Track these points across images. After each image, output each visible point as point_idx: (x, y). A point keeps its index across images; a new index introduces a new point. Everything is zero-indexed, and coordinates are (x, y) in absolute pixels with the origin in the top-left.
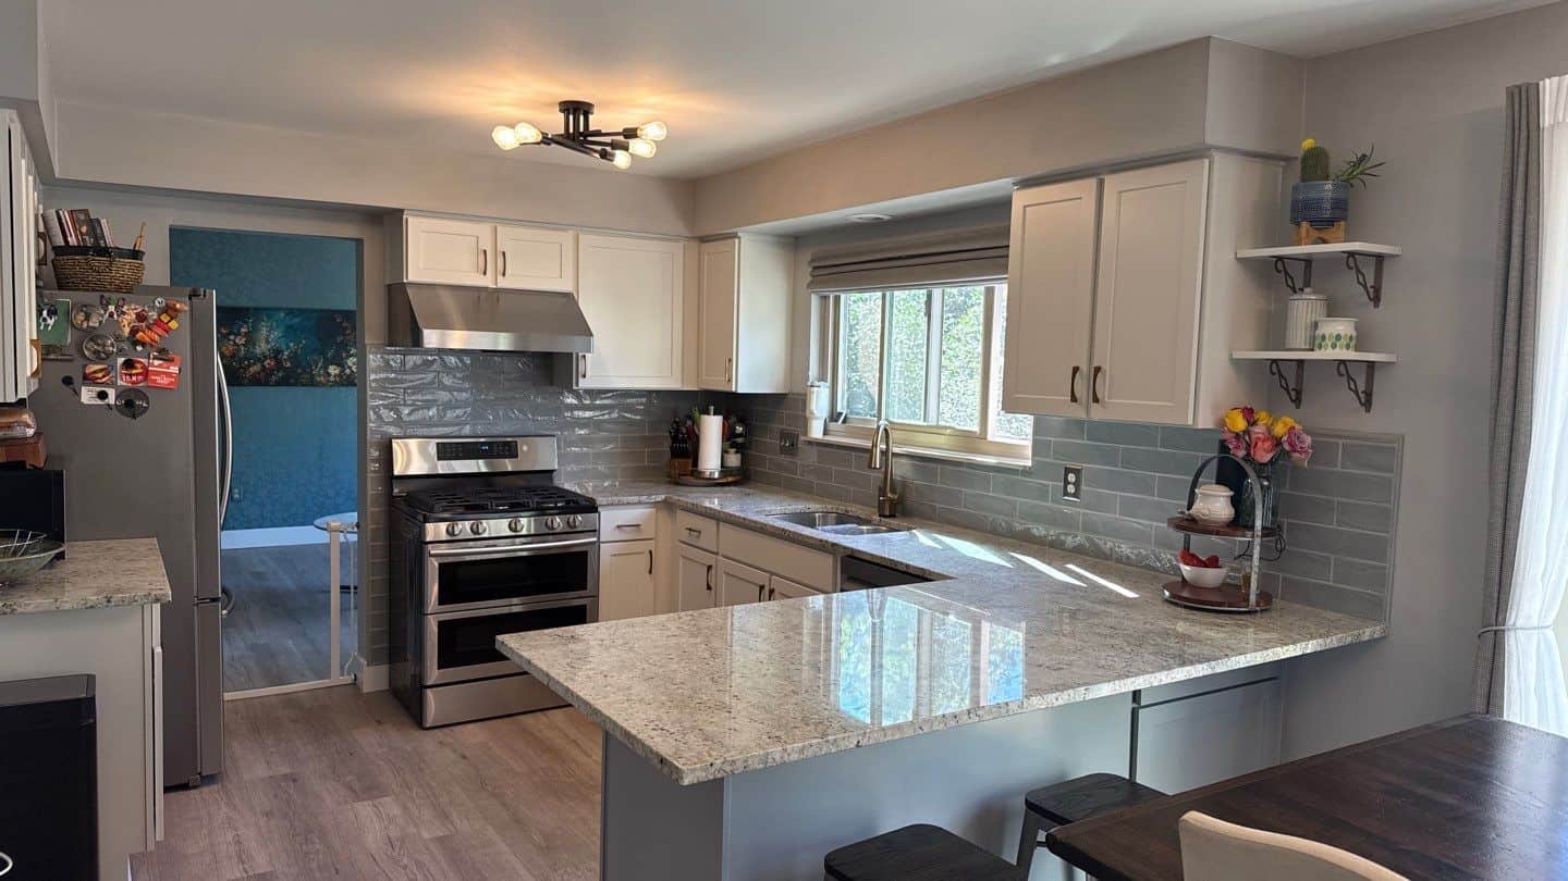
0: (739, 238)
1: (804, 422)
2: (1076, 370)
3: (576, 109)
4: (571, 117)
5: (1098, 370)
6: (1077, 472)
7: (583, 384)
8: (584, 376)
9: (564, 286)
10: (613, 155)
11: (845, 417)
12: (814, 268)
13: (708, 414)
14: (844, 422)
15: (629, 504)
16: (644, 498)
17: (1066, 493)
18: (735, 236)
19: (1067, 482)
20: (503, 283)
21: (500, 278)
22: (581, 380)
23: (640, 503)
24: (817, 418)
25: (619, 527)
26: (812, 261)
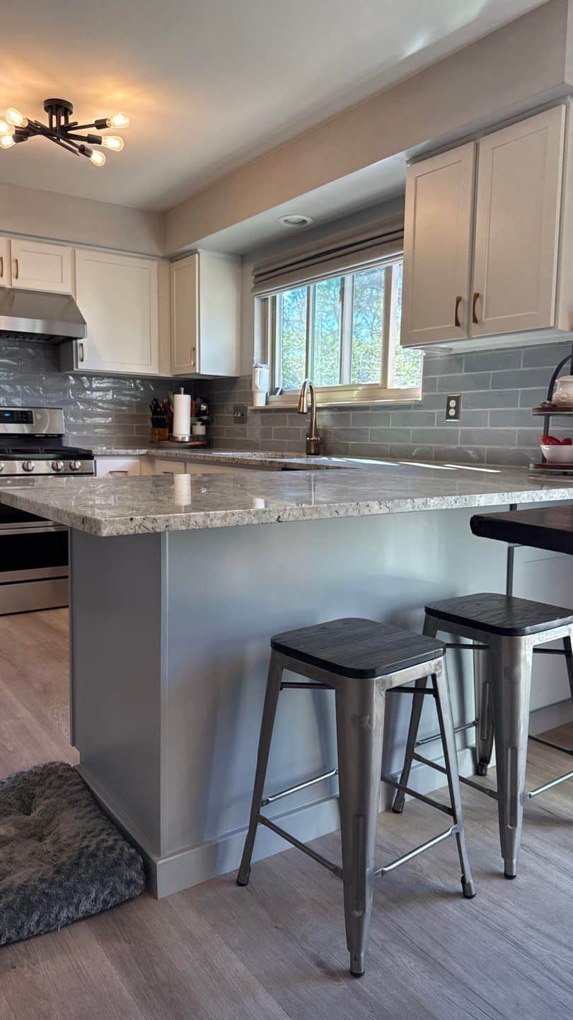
0: (199, 253)
1: (251, 396)
2: (459, 300)
3: (57, 107)
4: (54, 117)
5: (477, 296)
6: (457, 399)
7: (82, 366)
8: (82, 360)
9: (65, 289)
10: (90, 152)
11: (282, 390)
12: (257, 276)
13: (180, 393)
14: (281, 394)
15: (118, 455)
16: (130, 451)
17: (448, 417)
18: (193, 252)
19: (449, 408)
20: (16, 284)
21: (14, 280)
22: (80, 363)
23: (127, 455)
24: (260, 392)
25: (111, 472)
26: (254, 271)
